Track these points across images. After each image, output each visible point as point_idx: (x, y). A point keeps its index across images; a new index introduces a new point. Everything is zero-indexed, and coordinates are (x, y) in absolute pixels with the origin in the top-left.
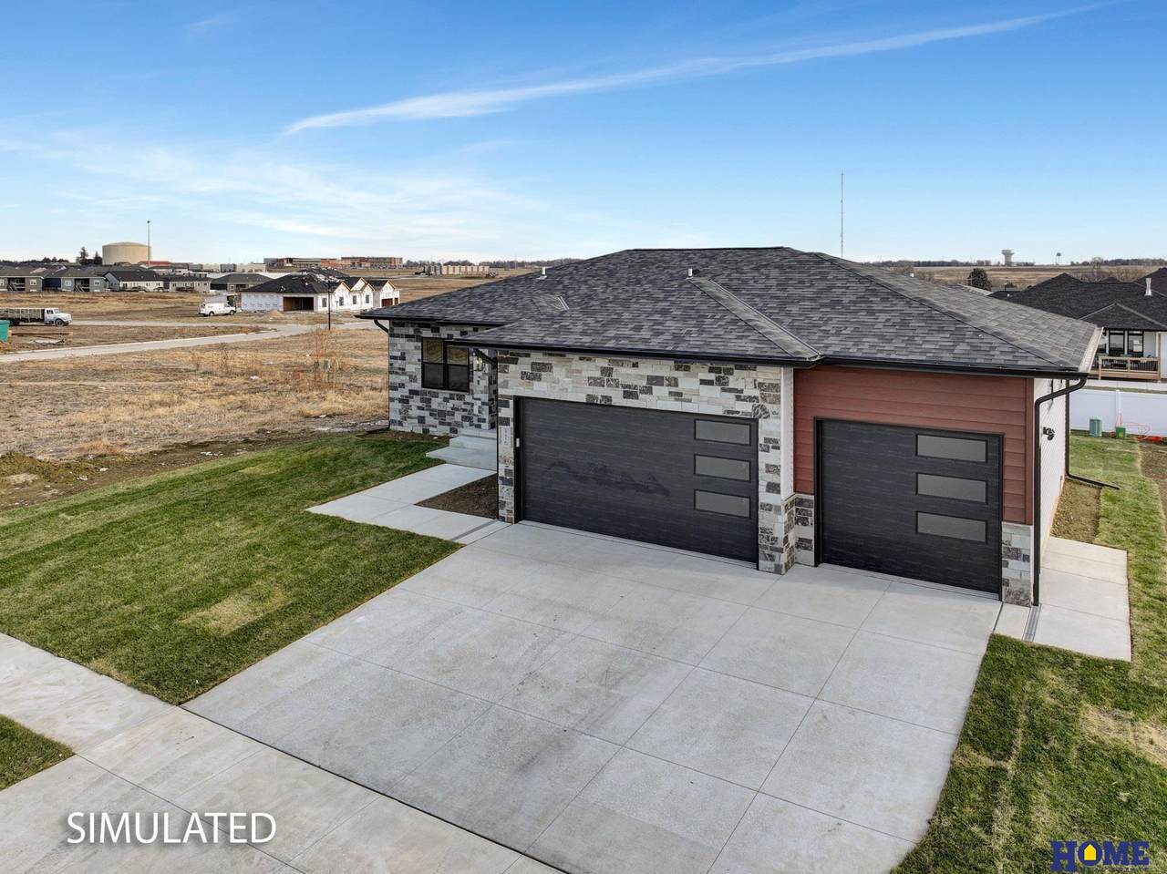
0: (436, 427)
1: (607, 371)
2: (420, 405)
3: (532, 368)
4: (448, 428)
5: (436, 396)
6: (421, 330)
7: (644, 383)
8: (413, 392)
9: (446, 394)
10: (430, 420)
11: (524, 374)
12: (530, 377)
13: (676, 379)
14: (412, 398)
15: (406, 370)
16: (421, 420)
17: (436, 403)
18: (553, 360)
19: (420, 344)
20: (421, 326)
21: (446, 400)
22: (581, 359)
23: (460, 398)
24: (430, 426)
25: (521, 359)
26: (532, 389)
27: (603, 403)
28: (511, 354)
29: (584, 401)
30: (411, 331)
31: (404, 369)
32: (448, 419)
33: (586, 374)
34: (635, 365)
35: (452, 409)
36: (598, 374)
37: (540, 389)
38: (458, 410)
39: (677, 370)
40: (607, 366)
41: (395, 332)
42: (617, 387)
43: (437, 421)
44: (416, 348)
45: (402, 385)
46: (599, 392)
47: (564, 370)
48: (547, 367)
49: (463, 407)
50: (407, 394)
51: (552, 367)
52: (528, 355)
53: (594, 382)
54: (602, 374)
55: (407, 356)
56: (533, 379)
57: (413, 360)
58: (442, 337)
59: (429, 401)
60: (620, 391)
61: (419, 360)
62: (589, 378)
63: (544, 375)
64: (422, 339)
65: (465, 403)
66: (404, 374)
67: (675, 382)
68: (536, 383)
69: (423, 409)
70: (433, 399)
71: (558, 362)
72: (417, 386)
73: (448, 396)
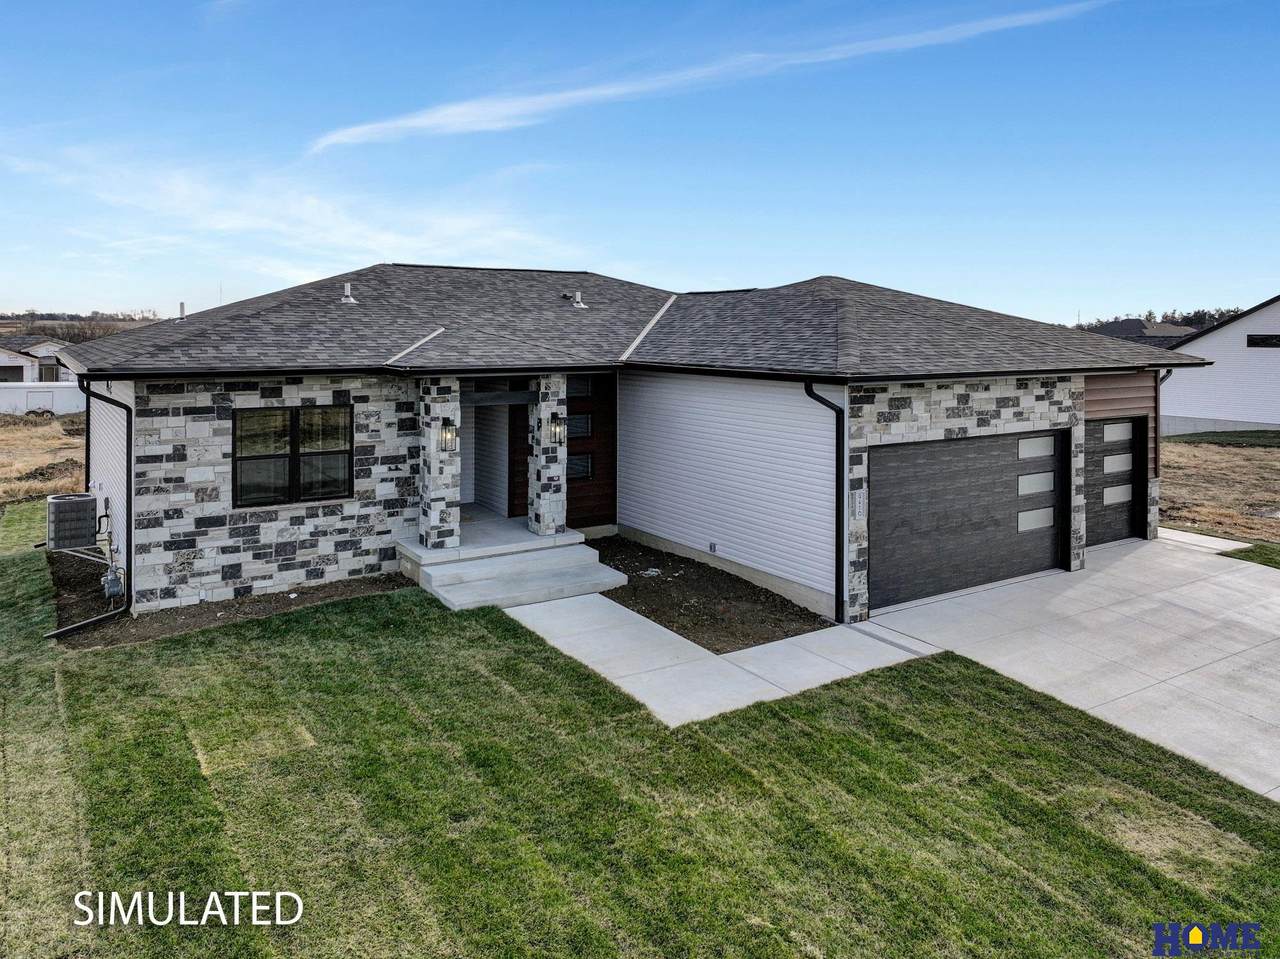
0: (271, 577)
1: (964, 399)
2: (230, 542)
3: (890, 406)
4: (302, 572)
5: (272, 517)
6: (232, 395)
7: (994, 407)
8: (204, 523)
9: (299, 509)
10: (250, 566)
11: (881, 414)
12: (887, 418)
13: (1017, 398)
14: (205, 533)
15: (187, 481)
16: (231, 572)
17: (269, 533)
18: (913, 393)
19: (228, 424)
20: (231, 387)
21: (297, 521)
22: (939, 387)
23: (331, 512)
24: (254, 579)
25: (878, 396)
26: (890, 434)
27: (960, 436)
28: (866, 390)
29: (943, 438)
30: (204, 399)
31: (181, 480)
32: (301, 556)
33: (944, 405)
34: (987, 388)
35: (312, 534)
36: (954, 403)
37: (900, 432)
38: (325, 533)
39: (1019, 388)
40: (963, 392)
41: (152, 405)
42: (972, 415)
43: (275, 566)
44: (216, 432)
45: (178, 513)
46: (955, 424)
47: (923, 403)
48: (905, 403)
49: (340, 525)
50: (192, 528)
51: (910, 402)
52: (884, 390)
53: (952, 413)
54: (959, 402)
55: (189, 452)
56: (890, 420)
57: (209, 457)
58: (288, 404)
59: (254, 530)
60: (974, 420)
61: (225, 456)
62: (947, 410)
63: (904, 413)
64: (235, 415)
65: (343, 519)
66: (185, 488)
67: (1016, 402)
68: (893, 425)
69: (236, 550)
70: (262, 524)
71: (918, 393)
72: (223, 506)
73: (303, 513)
